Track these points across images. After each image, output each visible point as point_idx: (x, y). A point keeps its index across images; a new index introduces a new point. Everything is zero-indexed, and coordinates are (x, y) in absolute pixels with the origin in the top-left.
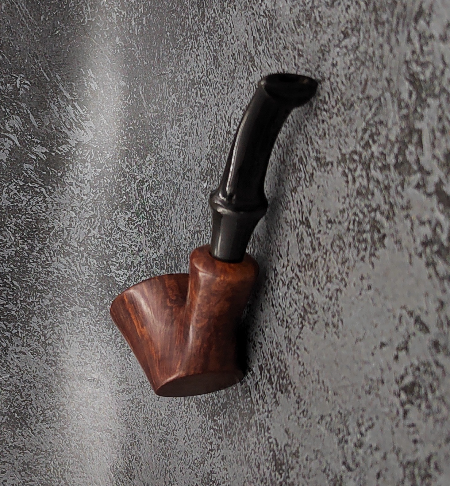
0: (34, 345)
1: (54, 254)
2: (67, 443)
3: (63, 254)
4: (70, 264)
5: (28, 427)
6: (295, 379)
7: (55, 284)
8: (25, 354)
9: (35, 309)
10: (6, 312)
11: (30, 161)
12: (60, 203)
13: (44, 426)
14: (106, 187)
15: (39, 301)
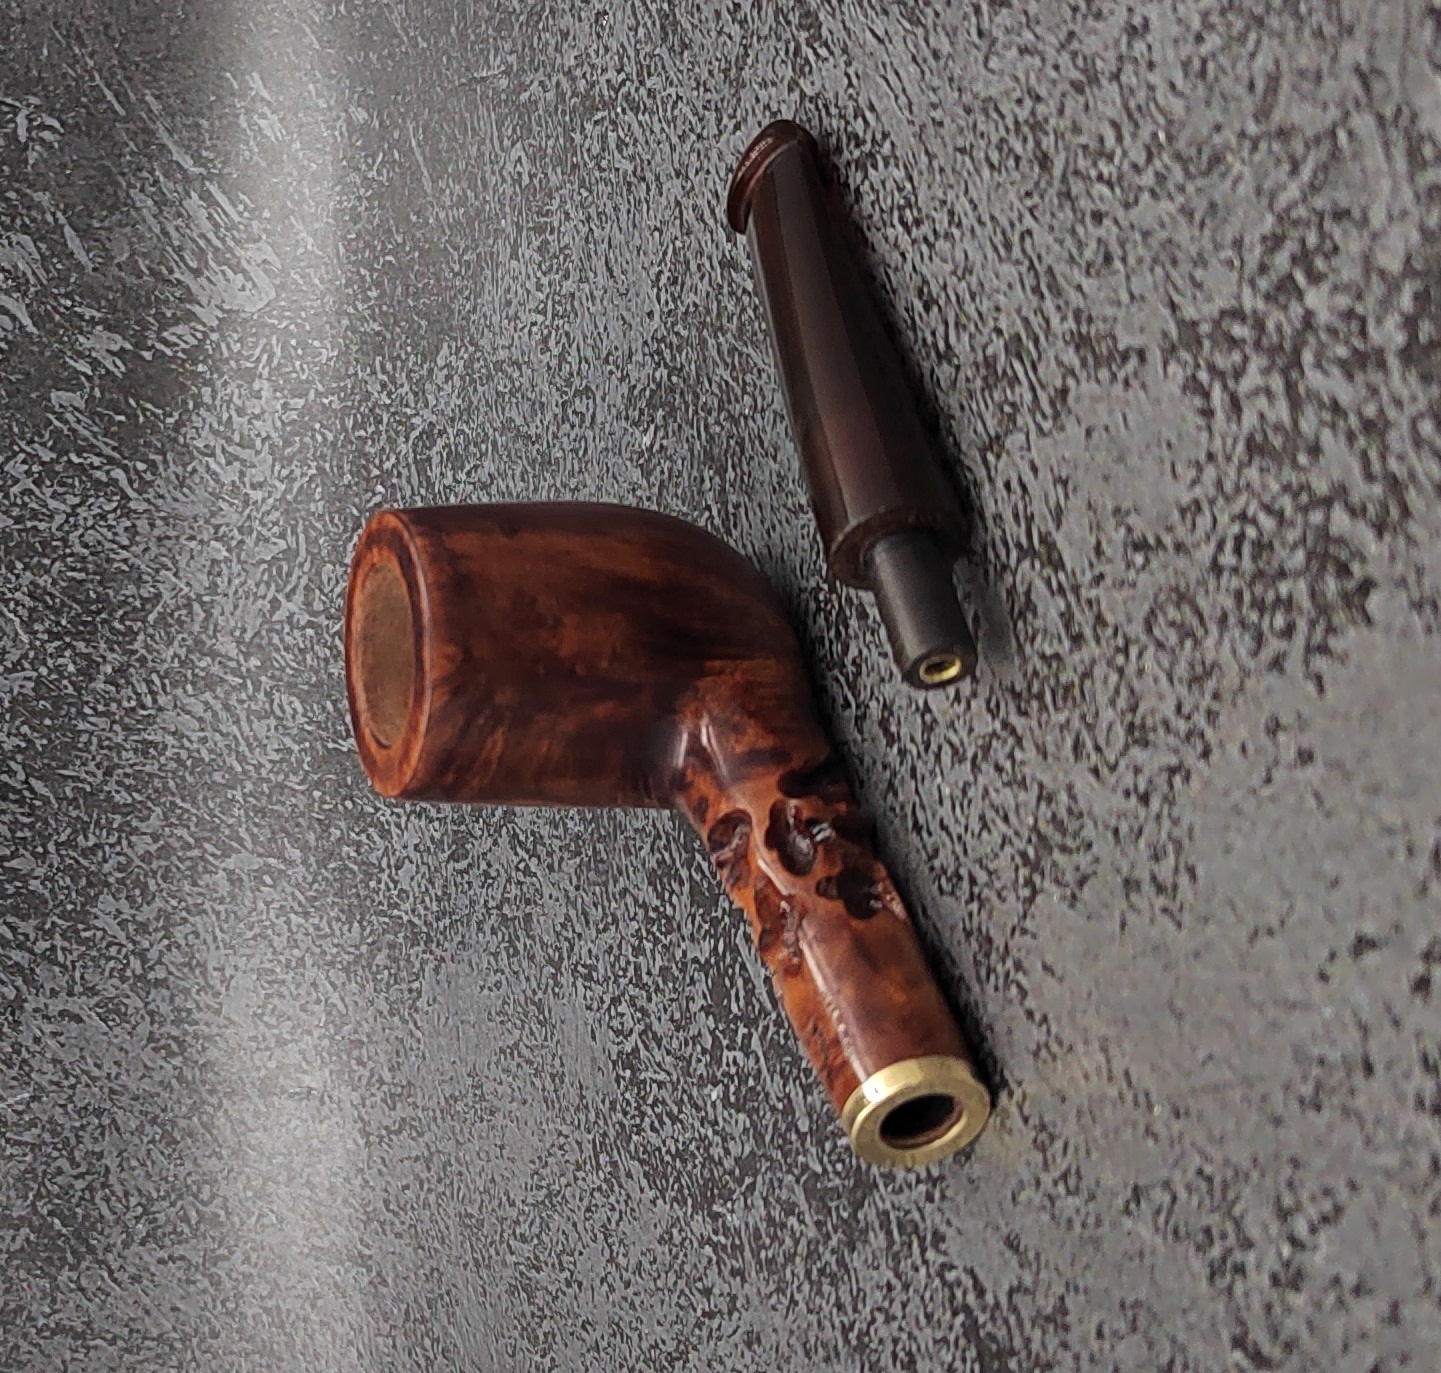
1: (164, 685)
3: (193, 684)
4: (215, 714)
10: (10, 882)
11: (72, 382)
12: (176, 517)
14: (323, 457)
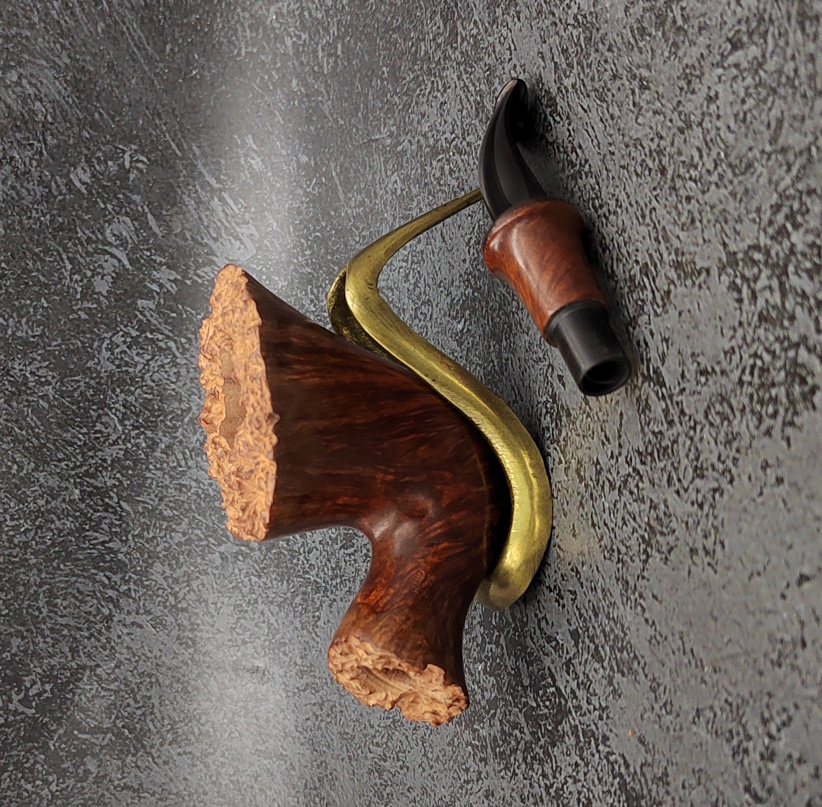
0: (158, 611)
2: (214, 779)
5: (147, 753)
6: (643, 649)
7: (193, 507)
8: (141, 627)
9: (158, 549)
13: (174, 751)
15: (165, 536)
